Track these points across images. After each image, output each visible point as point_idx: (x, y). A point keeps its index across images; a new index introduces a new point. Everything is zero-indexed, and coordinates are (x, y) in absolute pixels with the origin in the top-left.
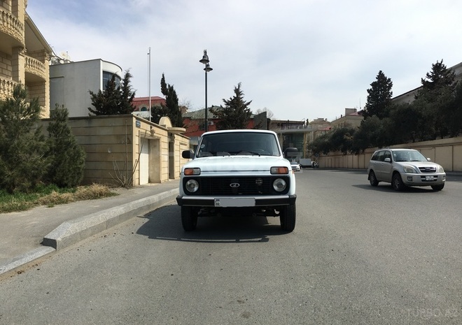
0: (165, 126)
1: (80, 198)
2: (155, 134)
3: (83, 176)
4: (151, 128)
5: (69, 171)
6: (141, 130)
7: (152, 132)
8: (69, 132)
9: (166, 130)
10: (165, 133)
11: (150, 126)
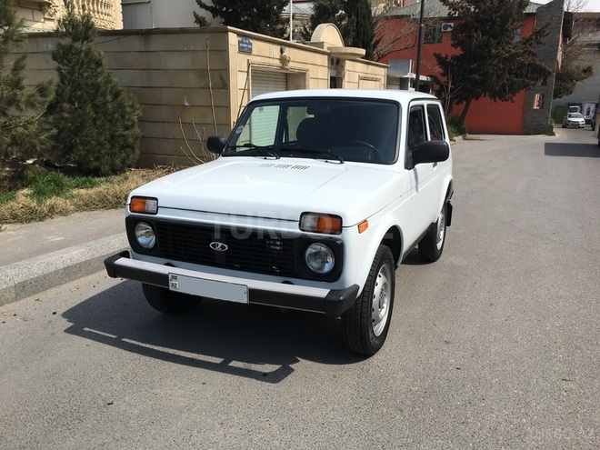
0: (321, 45)
1: (88, 206)
2: (291, 65)
3: (138, 152)
4: (282, 51)
5: (100, 144)
6: (252, 59)
7: (284, 60)
8: (99, 64)
9: (323, 53)
10: (324, 60)
11: (279, 48)
